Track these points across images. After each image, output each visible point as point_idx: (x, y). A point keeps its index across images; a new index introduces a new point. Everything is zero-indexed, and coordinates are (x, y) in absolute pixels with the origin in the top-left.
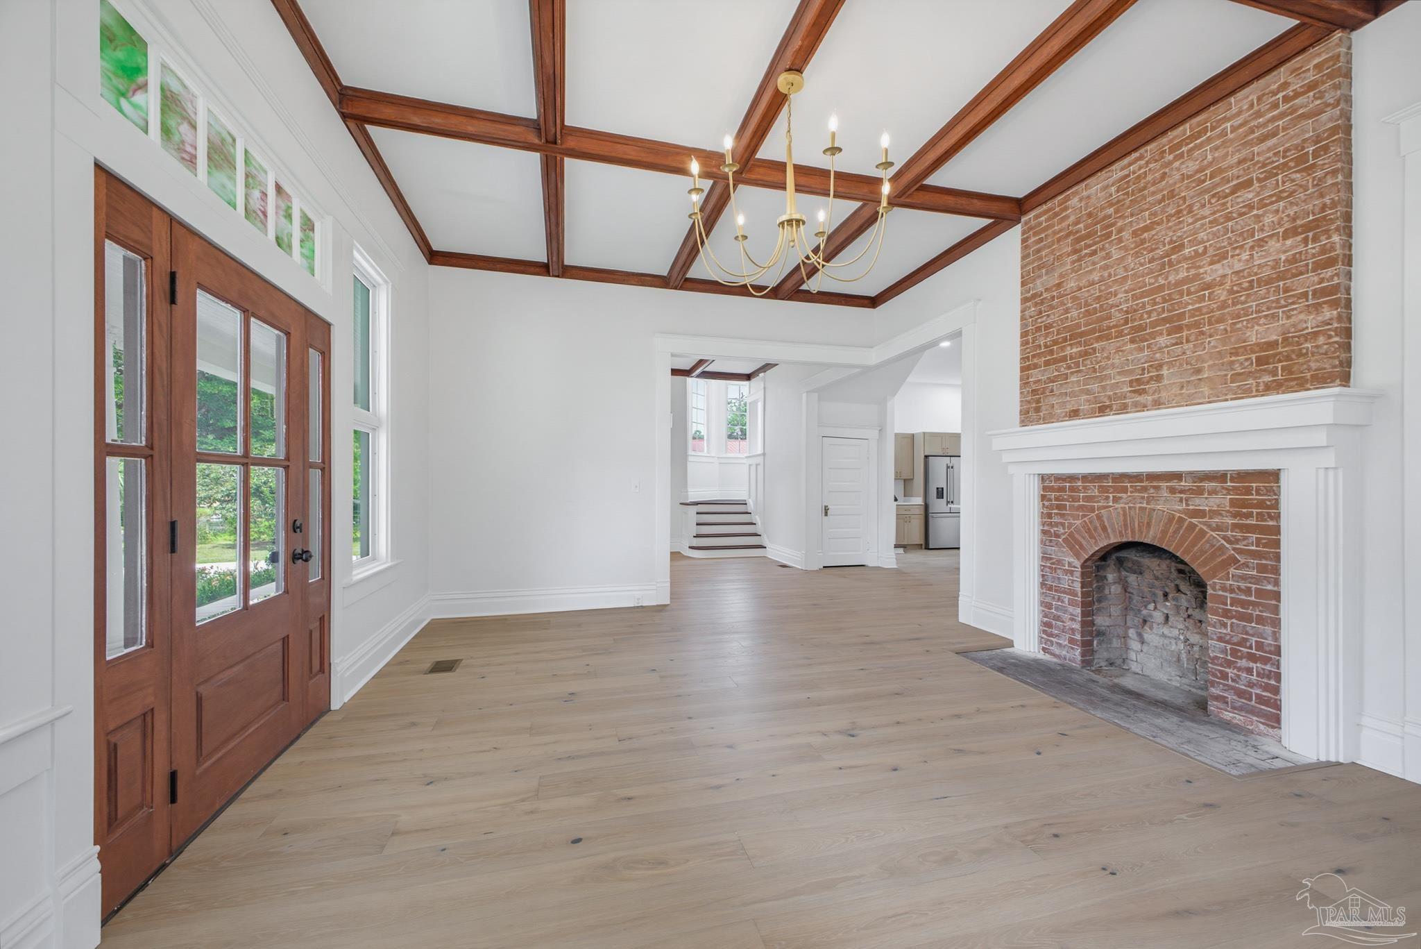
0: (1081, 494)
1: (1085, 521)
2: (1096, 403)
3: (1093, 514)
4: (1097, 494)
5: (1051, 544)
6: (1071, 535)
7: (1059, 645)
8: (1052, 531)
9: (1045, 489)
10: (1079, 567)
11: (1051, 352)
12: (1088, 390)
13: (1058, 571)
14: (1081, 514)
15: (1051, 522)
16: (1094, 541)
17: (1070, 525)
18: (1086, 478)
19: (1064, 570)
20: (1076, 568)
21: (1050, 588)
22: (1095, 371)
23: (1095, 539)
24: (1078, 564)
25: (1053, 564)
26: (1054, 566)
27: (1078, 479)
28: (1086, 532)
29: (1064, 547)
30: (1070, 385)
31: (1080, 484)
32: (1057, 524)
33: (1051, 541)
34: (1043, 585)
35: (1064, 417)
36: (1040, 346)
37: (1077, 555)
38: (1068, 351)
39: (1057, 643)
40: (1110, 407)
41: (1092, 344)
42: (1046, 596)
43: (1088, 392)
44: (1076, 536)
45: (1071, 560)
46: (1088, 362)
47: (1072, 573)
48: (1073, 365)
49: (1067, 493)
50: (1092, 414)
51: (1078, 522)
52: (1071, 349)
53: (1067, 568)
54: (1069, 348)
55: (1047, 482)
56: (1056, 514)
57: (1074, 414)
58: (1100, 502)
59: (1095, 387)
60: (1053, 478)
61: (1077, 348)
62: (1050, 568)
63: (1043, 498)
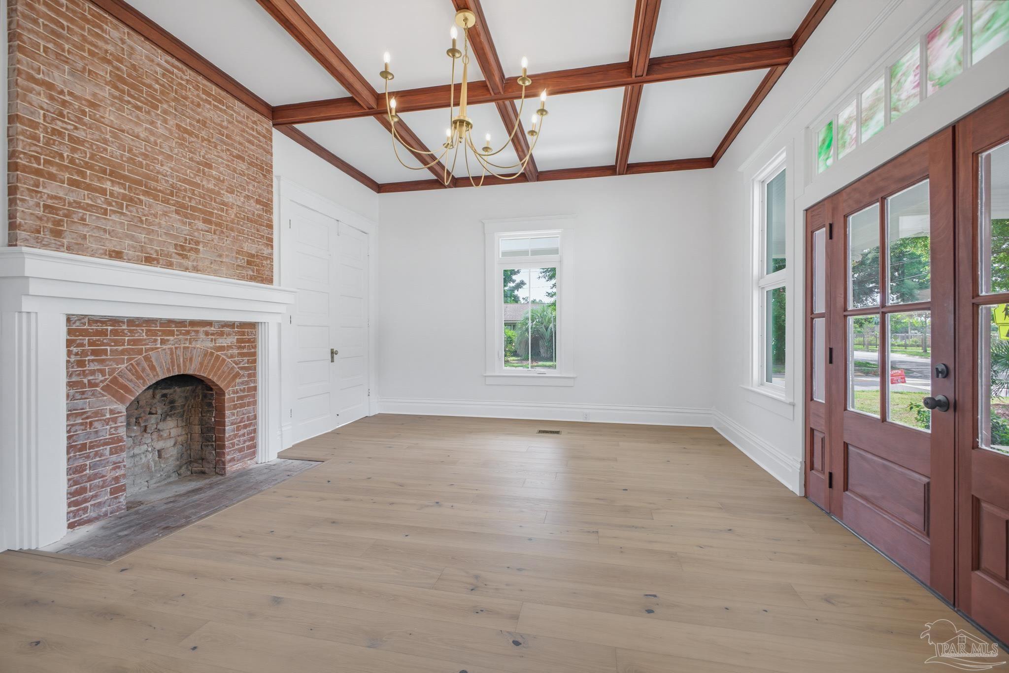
0: (127, 338)
1: (131, 364)
2: (142, 251)
3: (140, 357)
4: (145, 337)
5: (83, 396)
6: (114, 381)
7: (100, 505)
8: (86, 381)
9: (70, 332)
10: (125, 411)
11: (83, 174)
12: (133, 236)
13: (96, 424)
14: (126, 357)
15: (84, 371)
16: (141, 381)
17: (112, 371)
18: (131, 322)
19: (105, 420)
20: (121, 413)
21: (83, 447)
22: (141, 221)
23: (143, 379)
24: (122, 408)
25: (87, 418)
26: (88, 421)
27: (123, 322)
28: (133, 374)
29: (104, 396)
30: (110, 223)
31: (125, 327)
32: (93, 372)
33: (83, 393)
34: (70, 448)
35: (102, 254)
36: (61, 156)
37: (122, 400)
38: (108, 185)
39: (94, 505)
40: (157, 260)
41: (139, 195)
42: (76, 459)
43: (132, 238)
44: (121, 380)
45: (113, 407)
46: (134, 210)
47: (114, 420)
48: (114, 204)
49: (108, 337)
50: (138, 261)
51: (123, 366)
52: (113, 186)
53: (108, 416)
54: (109, 183)
55: (78, 323)
56: (93, 361)
57: (117, 255)
58: (148, 345)
59: (142, 237)
60: (86, 320)
61: (120, 188)
62: (82, 424)
63: (69, 343)
